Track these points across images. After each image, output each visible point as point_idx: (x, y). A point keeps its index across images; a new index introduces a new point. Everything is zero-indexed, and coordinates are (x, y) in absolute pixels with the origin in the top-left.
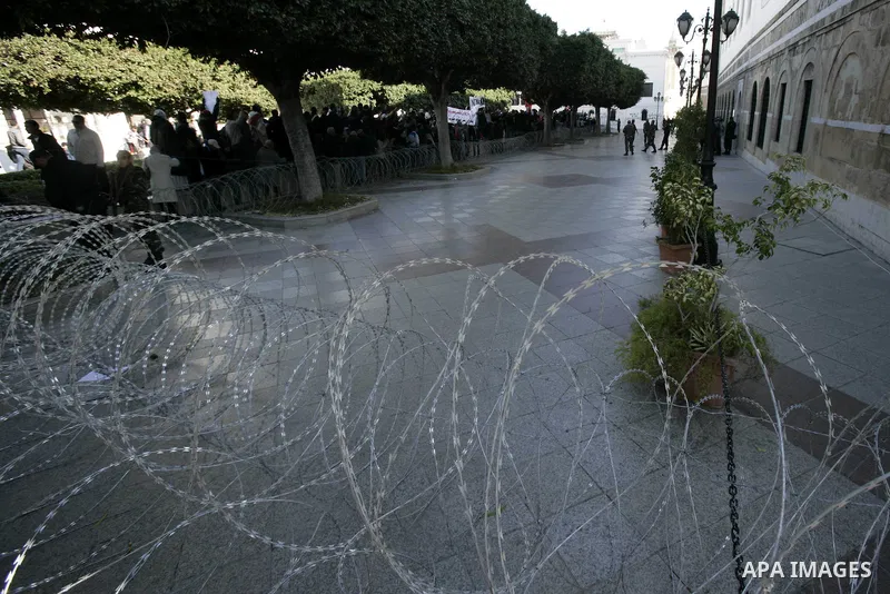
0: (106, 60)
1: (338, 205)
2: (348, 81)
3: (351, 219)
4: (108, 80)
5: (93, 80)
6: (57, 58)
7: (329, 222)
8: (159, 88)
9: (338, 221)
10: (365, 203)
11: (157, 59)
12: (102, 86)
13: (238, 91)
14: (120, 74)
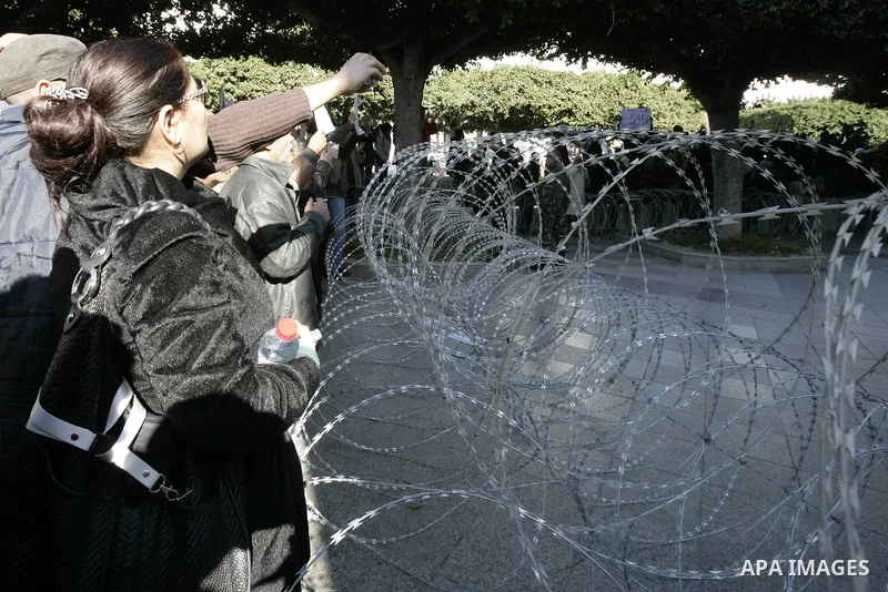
0: (553, 90)
1: (759, 251)
2: (805, 112)
3: (777, 272)
4: (550, 108)
5: (540, 107)
6: (520, 90)
7: (742, 269)
8: (588, 115)
9: (757, 270)
10: (802, 257)
11: (593, 88)
12: (544, 113)
13: (662, 120)
14: (560, 102)
